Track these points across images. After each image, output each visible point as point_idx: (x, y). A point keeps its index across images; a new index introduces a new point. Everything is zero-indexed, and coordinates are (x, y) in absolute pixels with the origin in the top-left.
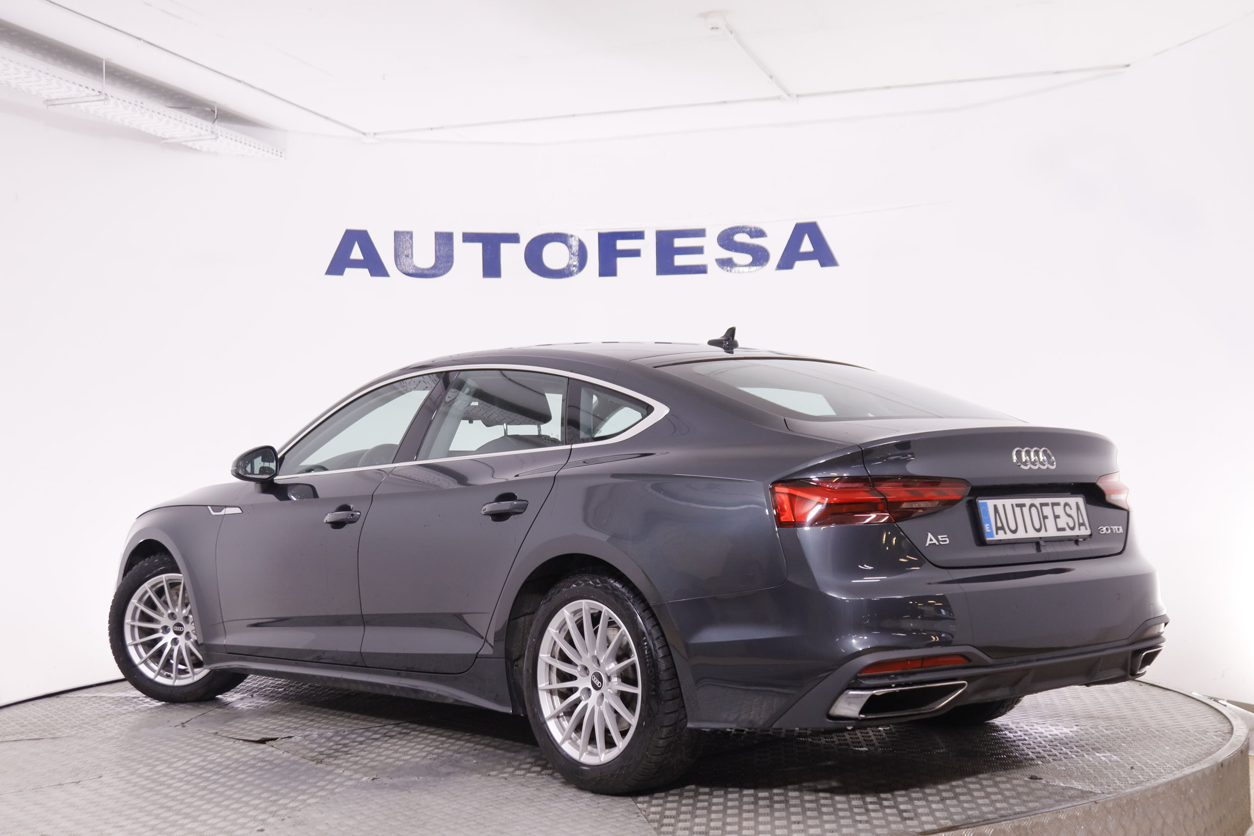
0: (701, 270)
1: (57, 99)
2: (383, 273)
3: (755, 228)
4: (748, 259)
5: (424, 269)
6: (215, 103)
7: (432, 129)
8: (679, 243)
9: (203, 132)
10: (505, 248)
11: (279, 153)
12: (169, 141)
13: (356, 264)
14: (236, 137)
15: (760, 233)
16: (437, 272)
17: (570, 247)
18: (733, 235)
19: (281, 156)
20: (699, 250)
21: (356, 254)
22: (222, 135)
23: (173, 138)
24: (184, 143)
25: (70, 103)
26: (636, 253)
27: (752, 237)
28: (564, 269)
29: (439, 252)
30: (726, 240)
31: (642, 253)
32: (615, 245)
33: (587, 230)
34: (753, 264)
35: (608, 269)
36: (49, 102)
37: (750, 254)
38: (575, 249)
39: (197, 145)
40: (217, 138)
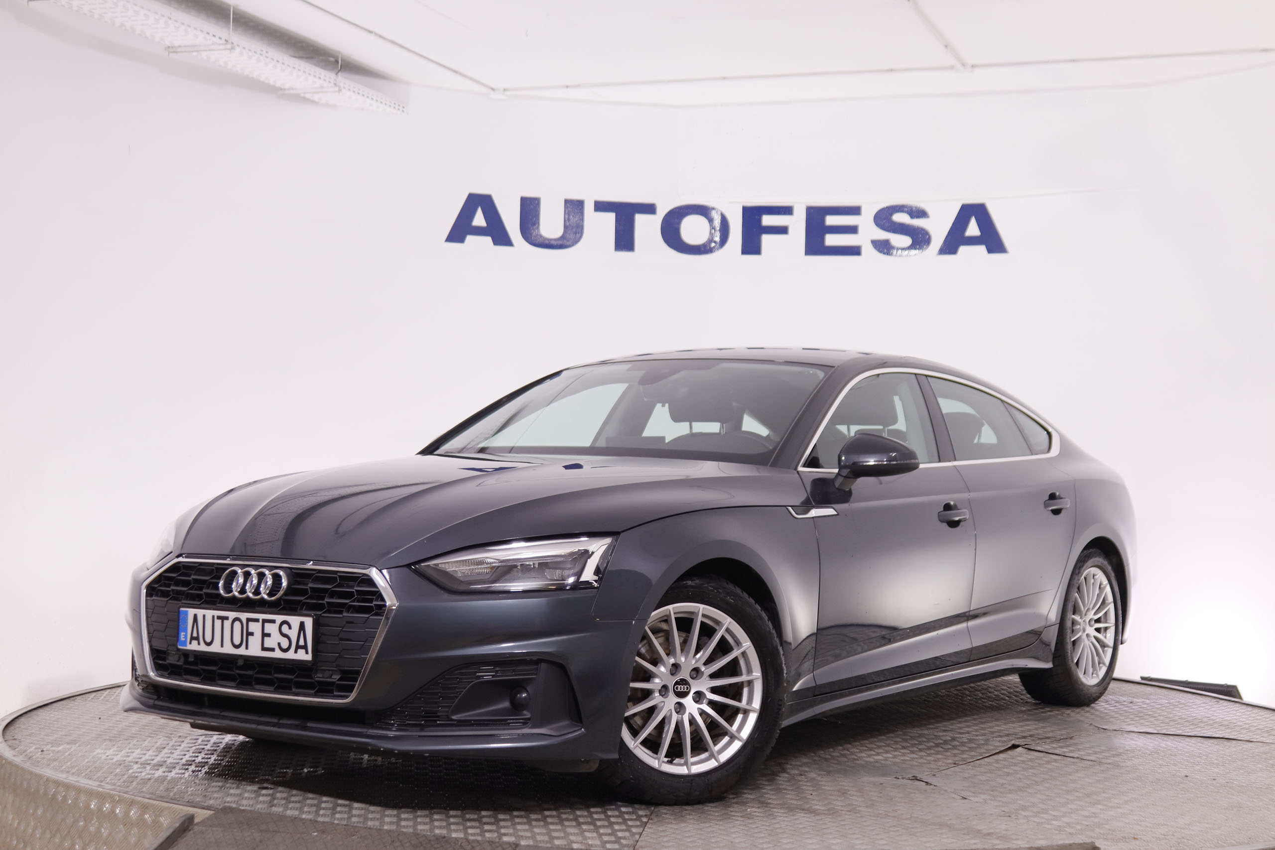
0: (854, 251)
1: (180, 46)
2: (508, 242)
3: (916, 207)
4: (906, 241)
5: (551, 240)
6: (339, 52)
7: (567, 87)
8: (831, 220)
9: (325, 84)
10: (640, 220)
11: (401, 108)
12: (287, 92)
13: (479, 231)
14: (359, 90)
15: (921, 213)
16: (565, 242)
17: (711, 220)
18: (891, 215)
19: (403, 111)
20: (853, 230)
21: (479, 220)
22: (344, 88)
23: (292, 89)
24: (302, 95)
25: (193, 52)
26: (783, 230)
27: (912, 217)
28: (704, 245)
29: (569, 222)
30: (884, 219)
31: (790, 230)
32: (760, 221)
33: (730, 203)
34: (912, 247)
35: (751, 246)
36: (171, 49)
37: (910, 236)
38: (717, 222)
39: (316, 98)
40: (340, 90)
